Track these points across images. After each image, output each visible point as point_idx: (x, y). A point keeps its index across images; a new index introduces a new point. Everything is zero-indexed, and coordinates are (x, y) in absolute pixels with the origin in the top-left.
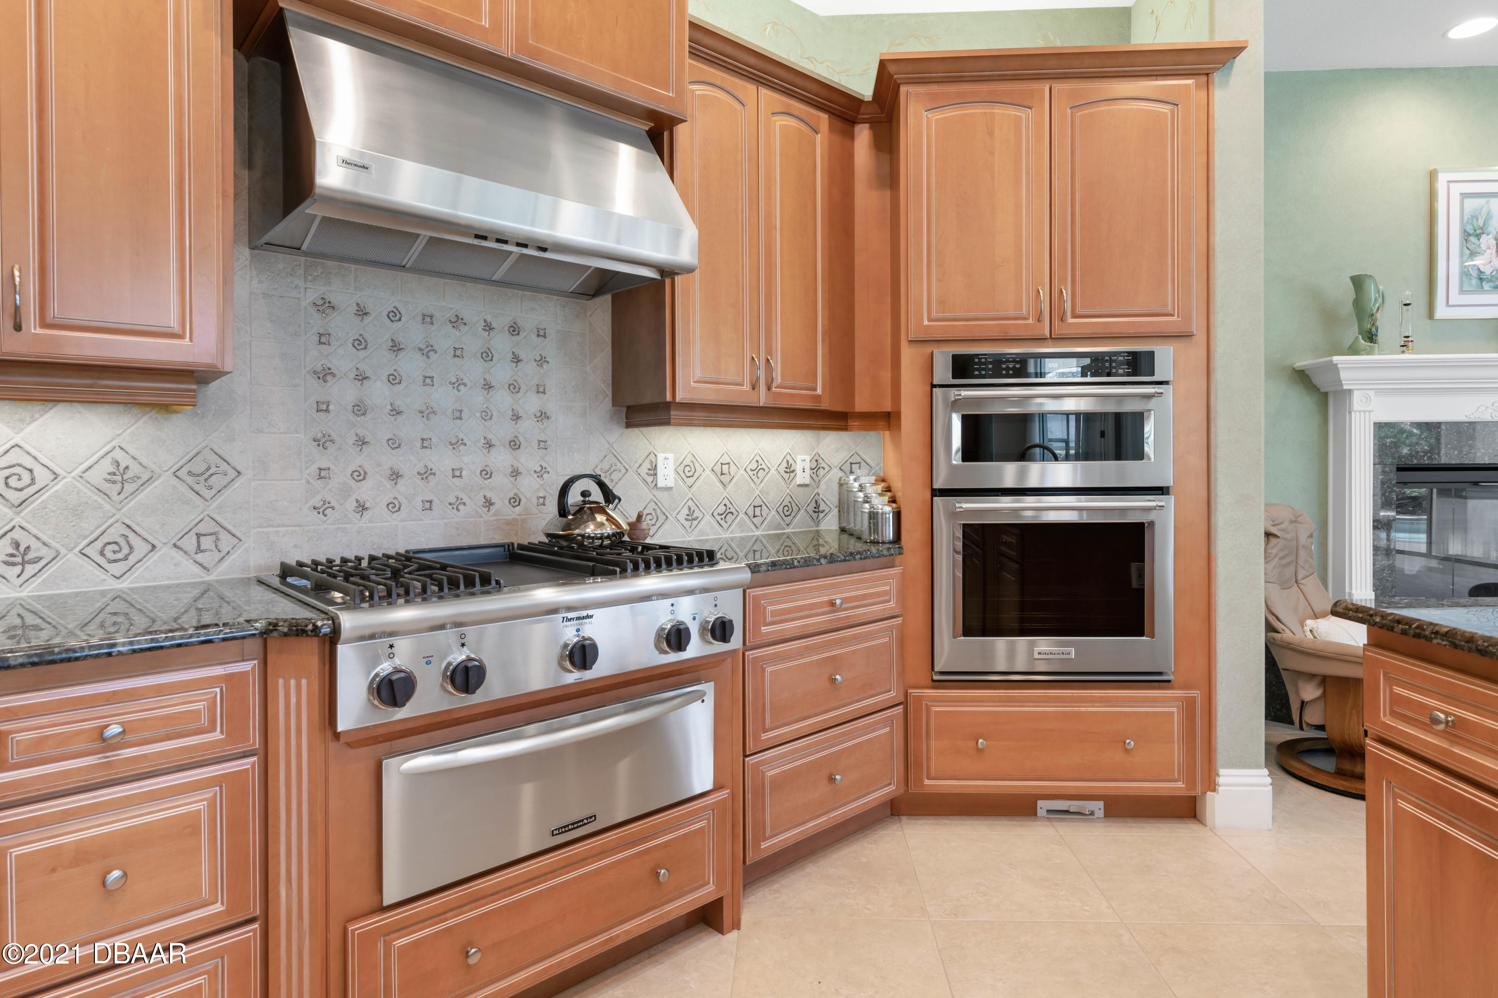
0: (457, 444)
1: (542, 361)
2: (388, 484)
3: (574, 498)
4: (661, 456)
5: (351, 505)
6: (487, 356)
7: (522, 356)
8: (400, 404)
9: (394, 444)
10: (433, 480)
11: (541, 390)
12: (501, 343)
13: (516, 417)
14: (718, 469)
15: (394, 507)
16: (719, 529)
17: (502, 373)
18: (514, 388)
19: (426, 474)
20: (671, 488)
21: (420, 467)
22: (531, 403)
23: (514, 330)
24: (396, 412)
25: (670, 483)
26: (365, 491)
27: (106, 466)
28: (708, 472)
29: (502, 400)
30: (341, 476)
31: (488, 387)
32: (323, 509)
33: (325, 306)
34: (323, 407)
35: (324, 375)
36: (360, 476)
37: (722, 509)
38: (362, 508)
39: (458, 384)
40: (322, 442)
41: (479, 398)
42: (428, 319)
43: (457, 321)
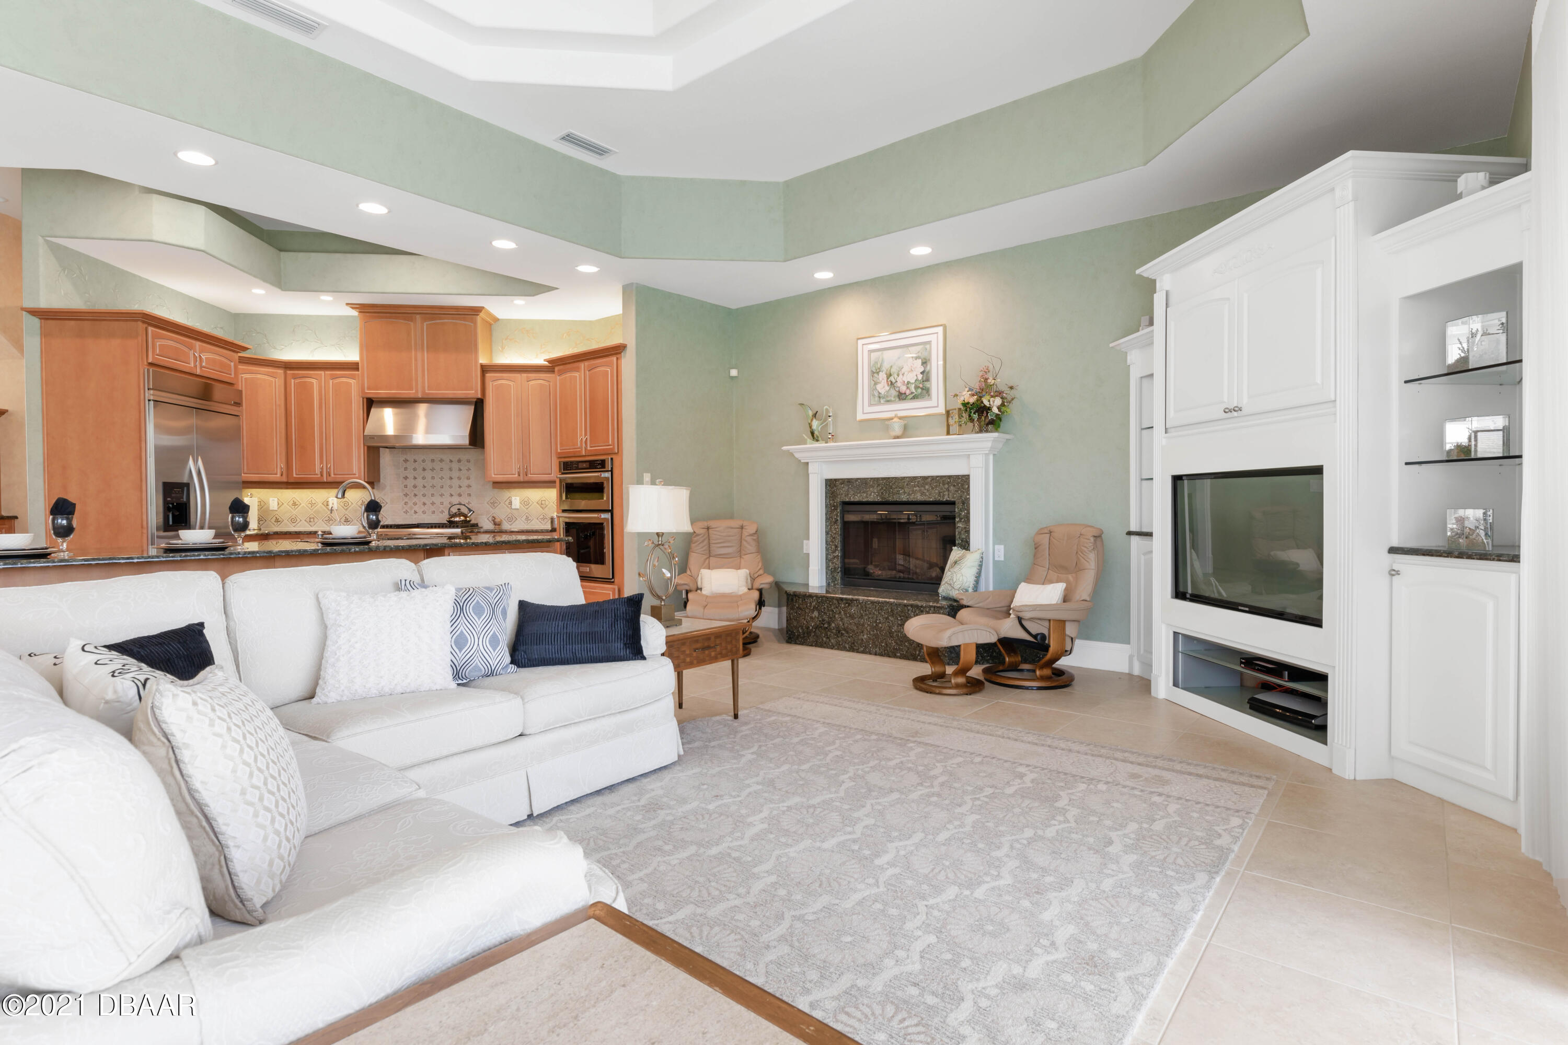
0: (442, 495)
1: (469, 470)
2: (423, 506)
3: (454, 510)
4: (513, 498)
5: (413, 511)
6: (451, 469)
7: (462, 468)
8: (426, 485)
9: (424, 495)
10: (435, 506)
11: (468, 478)
12: (455, 466)
13: (460, 487)
14: (540, 502)
15: (424, 512)
16: (540, 524)
17: (455, 474)
18: (459, 478)
19: (433, 504)
20: (518, 509)
21: (431, 502)
22: (466, 482)
23: (459, 461)
24: (424, 487)
25: (518, 507)
26: (416, 508)
27: (361, 502)
28: (535, 503)
29: (456, 482)
30: (410, 504)
31: (451, 478)
32: (406, 512)
33: (406, 461)
34: (406, 486)
35: (406, 478)
36: (415, 504)
37: (542, 517)
38: (416, 512)
39: (442, 478)
40: (406, 495)
41: (449, 482)
42: (433, 461)
43: (441, 461)
